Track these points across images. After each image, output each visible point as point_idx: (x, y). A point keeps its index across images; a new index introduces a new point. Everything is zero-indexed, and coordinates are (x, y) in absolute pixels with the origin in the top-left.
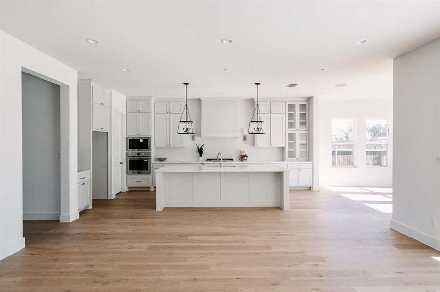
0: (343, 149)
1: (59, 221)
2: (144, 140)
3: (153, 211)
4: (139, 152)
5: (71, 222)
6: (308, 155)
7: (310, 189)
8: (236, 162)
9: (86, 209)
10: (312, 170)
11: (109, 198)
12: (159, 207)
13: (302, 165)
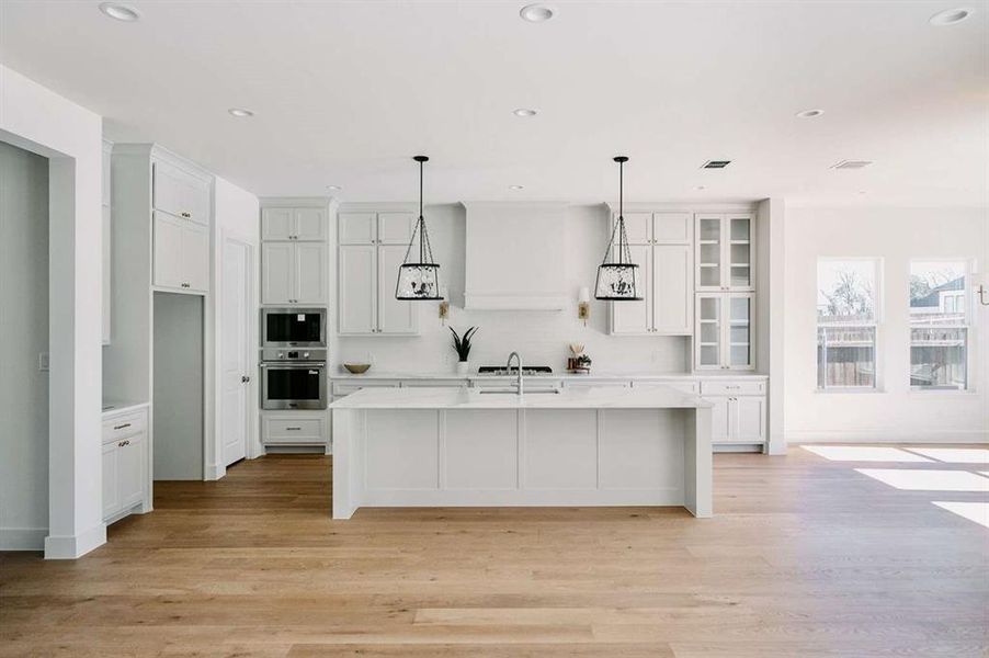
0: (842, 340)
1: (42, 554)
2: (307, 316)
3: (322, 521)
4: (296, 349)
5: (77, 557)
6: (755, 358)
7: (760, 450)
8: (560, 375)
9: (136, 512)
10: (765, 398)
11: (206, 479)
12: (343, 508)
13: (739, 384)
